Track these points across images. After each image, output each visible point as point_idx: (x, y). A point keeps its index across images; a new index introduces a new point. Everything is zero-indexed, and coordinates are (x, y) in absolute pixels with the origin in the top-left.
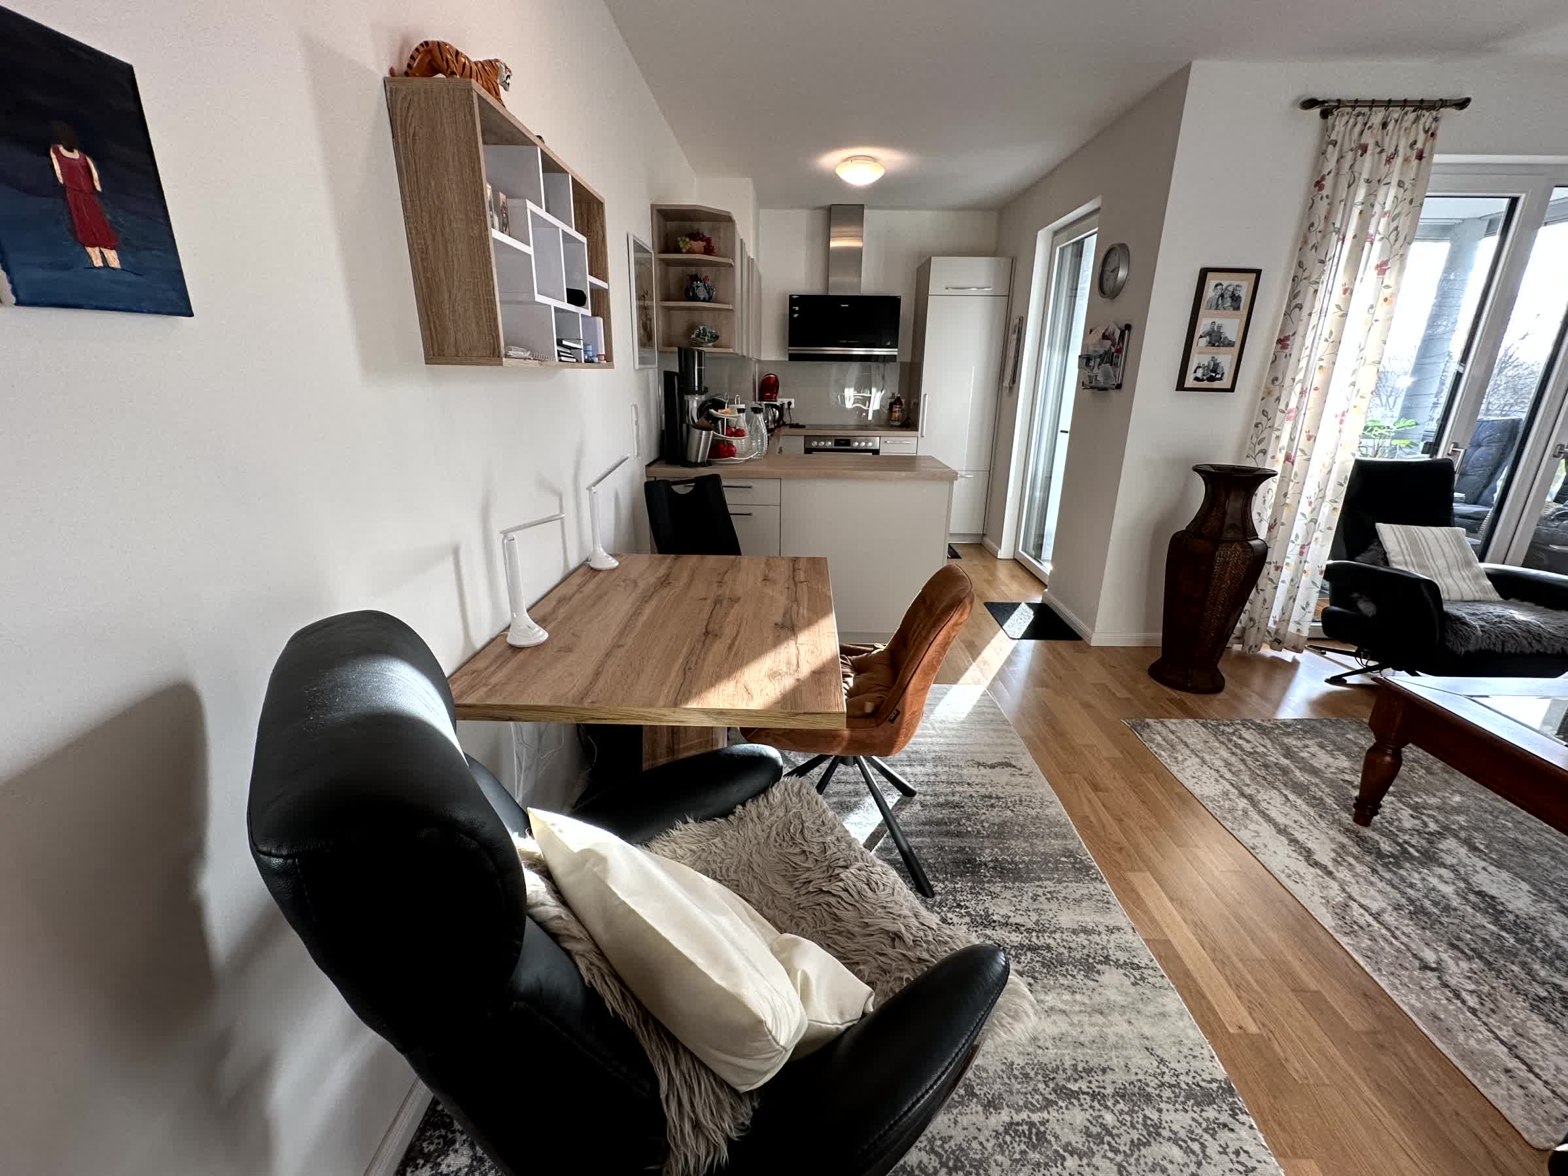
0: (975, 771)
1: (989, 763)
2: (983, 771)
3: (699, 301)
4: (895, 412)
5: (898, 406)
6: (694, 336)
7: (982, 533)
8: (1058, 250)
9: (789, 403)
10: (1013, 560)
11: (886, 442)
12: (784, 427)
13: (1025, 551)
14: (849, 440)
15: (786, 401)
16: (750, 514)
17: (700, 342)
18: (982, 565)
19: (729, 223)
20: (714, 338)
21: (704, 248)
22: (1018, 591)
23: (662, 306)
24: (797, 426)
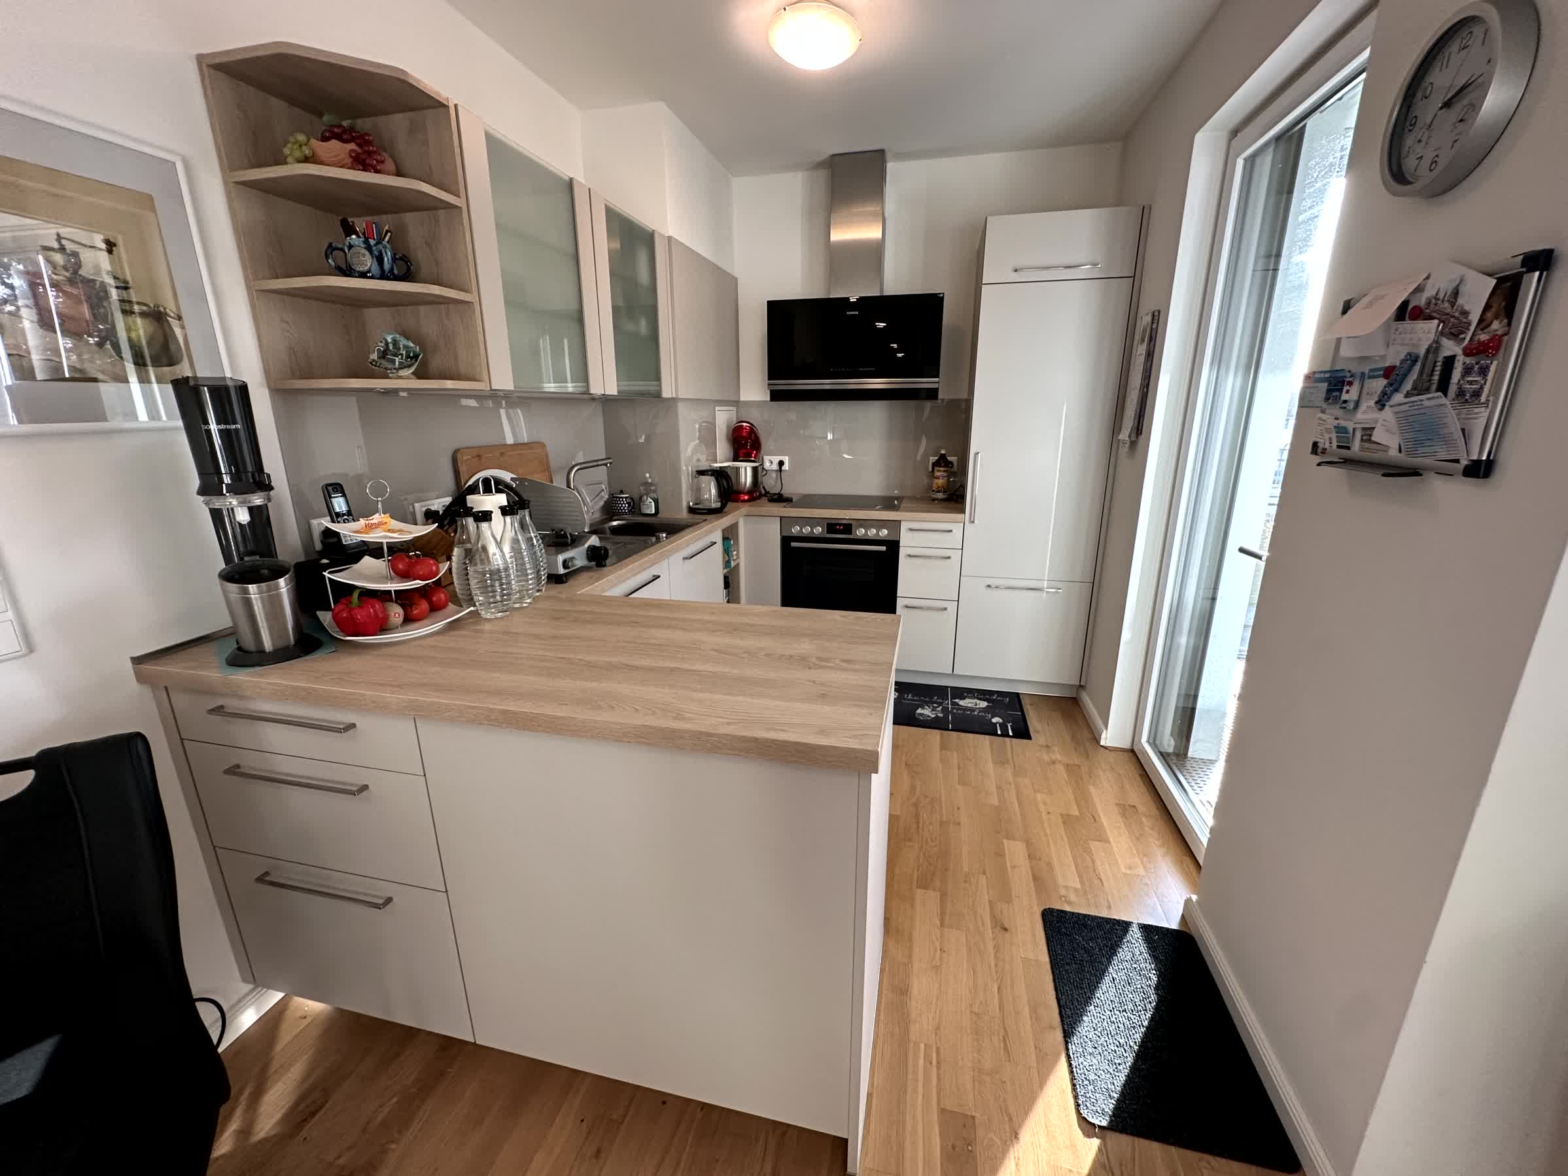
3: (356, 277)
4: (938, 478)
5: (942, 469)
6: (374, 356)
7: (1078, 683)
8: (1240, 163)
9: (781, 463)
10: (1130, 754)
11: (911, 530)
12: (759, 501)
13: (1153, 742)
14: (851, 525)
15: (776, 459)
16: (365, 788)
17: (385, 368)
18: (1068, 765)
19: (441, 110)
20: (411, 358)
21: (351, 156)
22: (1130, 868)
23: (263, 291)
24: (779, 499)
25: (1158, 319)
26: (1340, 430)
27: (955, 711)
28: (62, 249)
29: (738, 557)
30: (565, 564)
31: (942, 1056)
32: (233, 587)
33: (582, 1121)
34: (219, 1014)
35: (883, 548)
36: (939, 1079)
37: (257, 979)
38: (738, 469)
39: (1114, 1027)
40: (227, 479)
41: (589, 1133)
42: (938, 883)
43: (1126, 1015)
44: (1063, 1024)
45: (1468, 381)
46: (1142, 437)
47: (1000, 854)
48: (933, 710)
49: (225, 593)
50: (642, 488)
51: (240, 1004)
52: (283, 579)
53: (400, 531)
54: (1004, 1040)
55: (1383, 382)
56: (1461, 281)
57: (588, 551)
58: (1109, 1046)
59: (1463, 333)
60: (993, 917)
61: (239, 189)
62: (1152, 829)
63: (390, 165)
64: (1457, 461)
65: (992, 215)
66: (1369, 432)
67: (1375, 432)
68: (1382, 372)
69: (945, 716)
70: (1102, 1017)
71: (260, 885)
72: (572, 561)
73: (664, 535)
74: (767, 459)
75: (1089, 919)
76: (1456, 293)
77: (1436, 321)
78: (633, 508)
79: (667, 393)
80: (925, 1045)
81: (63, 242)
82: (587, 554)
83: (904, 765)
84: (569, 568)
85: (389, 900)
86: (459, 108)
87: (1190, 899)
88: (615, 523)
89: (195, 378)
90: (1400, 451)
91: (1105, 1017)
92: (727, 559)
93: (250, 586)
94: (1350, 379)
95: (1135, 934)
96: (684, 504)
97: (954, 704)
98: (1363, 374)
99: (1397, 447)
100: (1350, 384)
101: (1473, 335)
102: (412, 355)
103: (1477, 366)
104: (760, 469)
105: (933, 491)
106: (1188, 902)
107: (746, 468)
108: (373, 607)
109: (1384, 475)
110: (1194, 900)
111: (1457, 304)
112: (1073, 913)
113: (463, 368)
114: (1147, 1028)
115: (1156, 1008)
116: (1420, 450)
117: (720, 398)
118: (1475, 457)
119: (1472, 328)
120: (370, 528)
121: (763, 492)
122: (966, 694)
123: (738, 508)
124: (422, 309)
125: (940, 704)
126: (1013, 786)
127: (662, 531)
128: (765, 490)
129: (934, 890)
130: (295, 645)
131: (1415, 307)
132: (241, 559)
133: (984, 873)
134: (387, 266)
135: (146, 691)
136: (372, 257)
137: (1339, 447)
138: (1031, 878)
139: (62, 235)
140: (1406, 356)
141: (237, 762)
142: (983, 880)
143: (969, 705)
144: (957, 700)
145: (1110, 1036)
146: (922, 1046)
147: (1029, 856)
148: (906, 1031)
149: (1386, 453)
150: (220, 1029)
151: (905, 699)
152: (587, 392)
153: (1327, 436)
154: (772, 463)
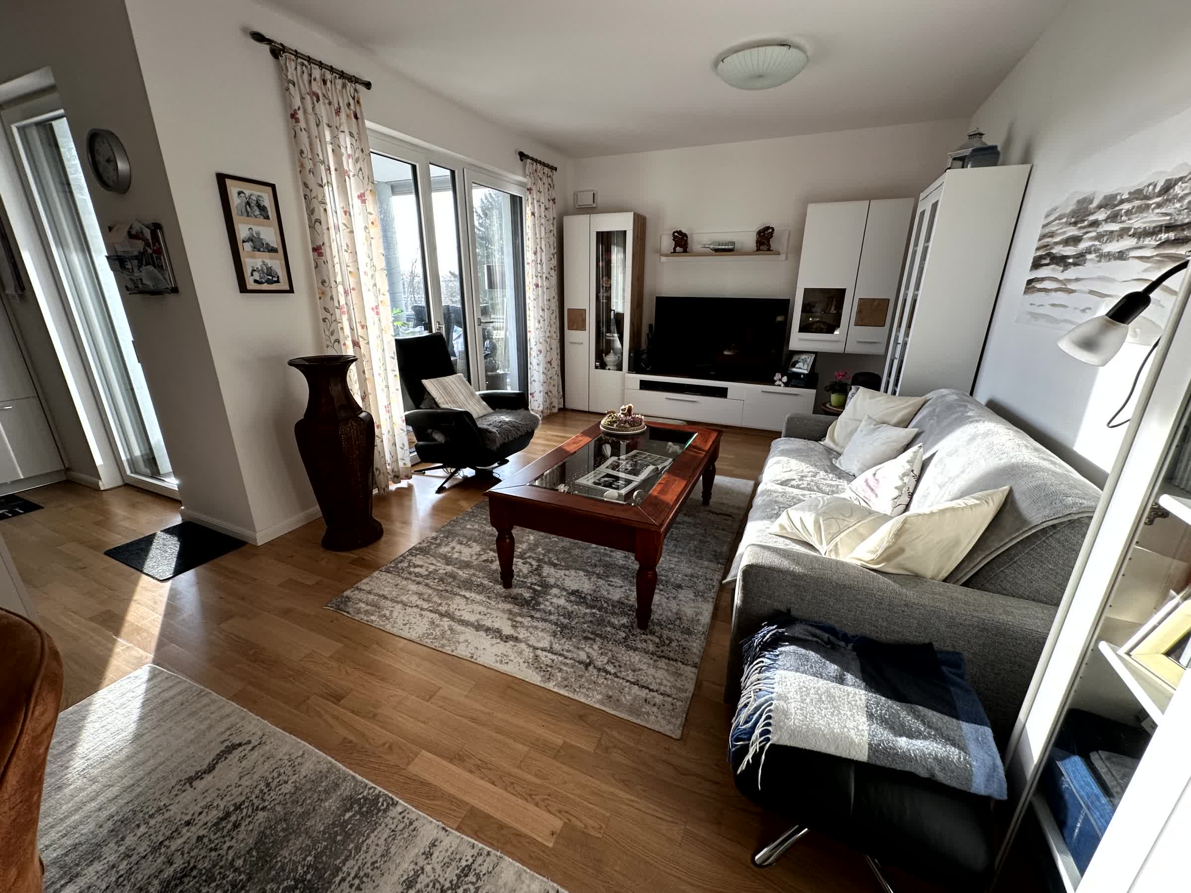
0: (189, 794)
1: (205, 767)
2: (200, 785)
7: (63, 468)
8: (14, 128)
10: (127, 486)
64: (168, 288)
68: (134, 257)
75: (133, 542)
77: (141, 241)
90: (153, 287)
100: (126, 261)
101: (153, 247)
109: (152, 295)
112: (123, 545)
116: (157, 286)
118: (171, 286)
131: (133, 234)
137: (135, 287)
140: (139, 252)
149: (150, 288)
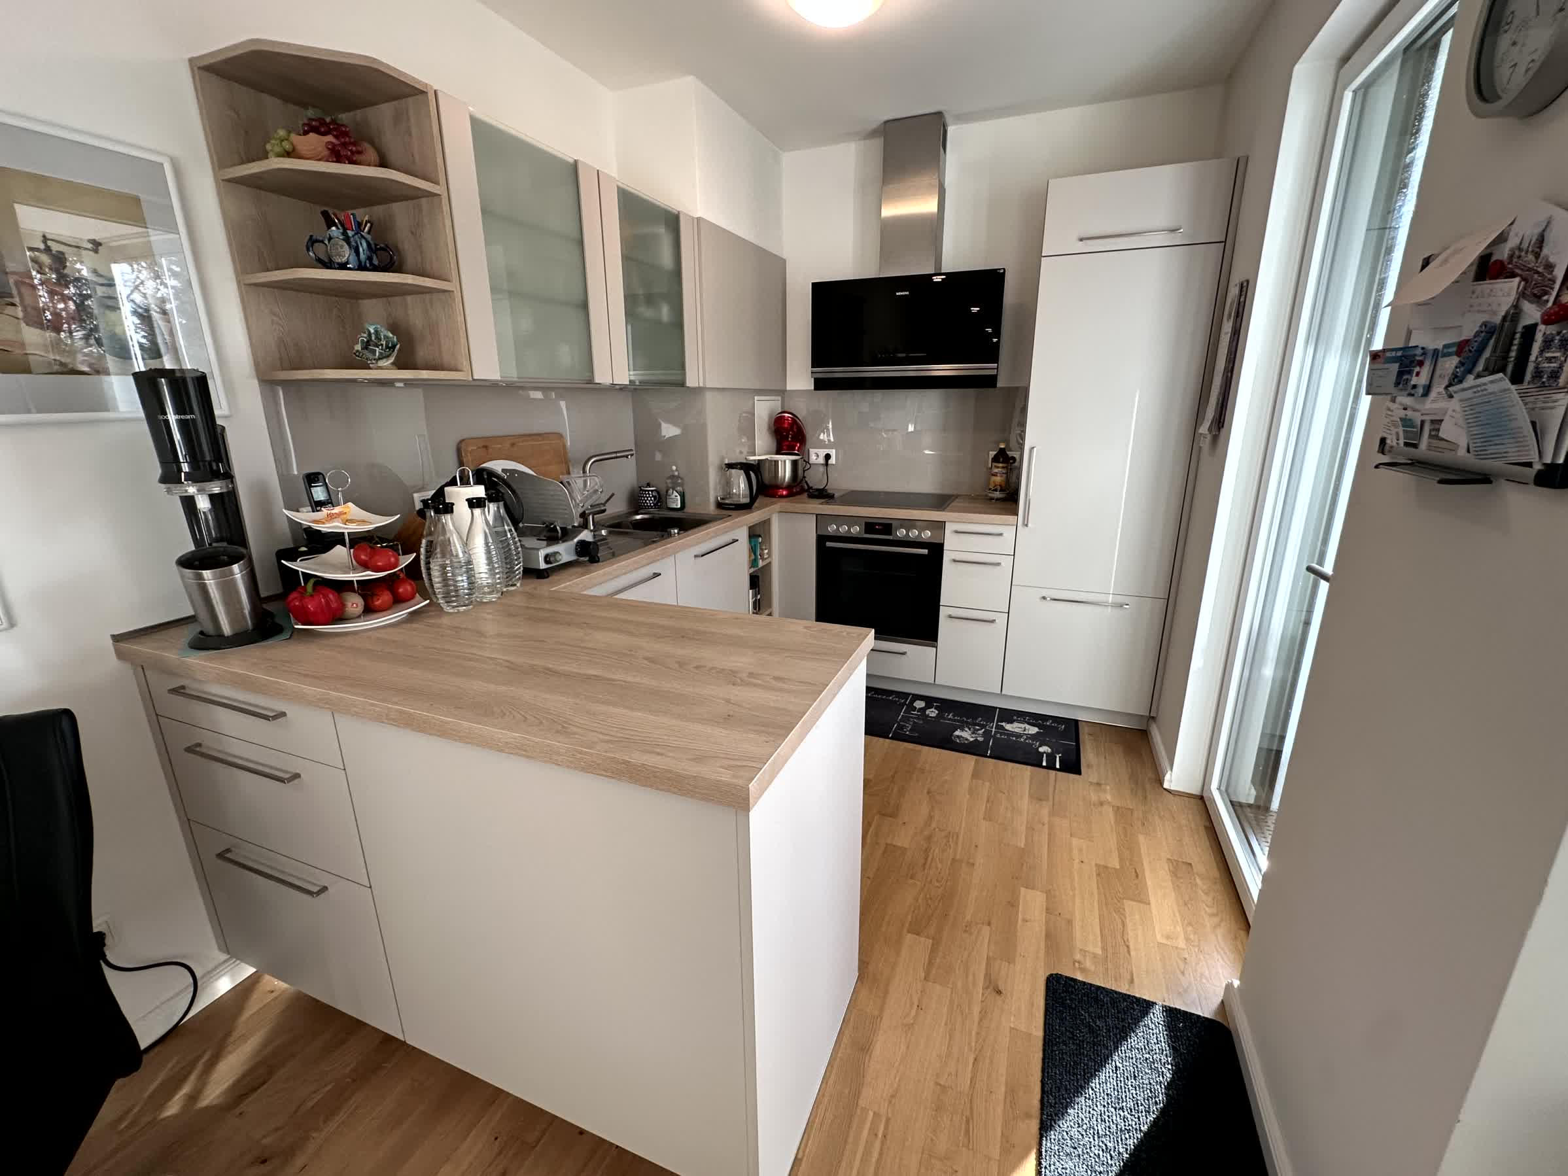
3: (335, 269)
4: (995, 475)
5: (1001, 465)
6: (358, 347)
7: (1148, 714)
8: (1348, 96)
9: (828, 457)
10: (1200, 802)
11: (957, 532)
12: (798, 497)
13: (1226, 791)
14: (890, 525)
15: (822, 453)
16: (297, 776)
17: (367, 359)
18: (1118, 807)
19: (420, 97)
20: (390, 348)
21: (329, 149)
22: (1168, 937)
23: (250, 285)
24: (823, 495)
25: (1246, 289)
26: (1407, 422)
27: (998, 736)
28: (48, 250)
29: (769, 554)
30: (547, 559)
31: (890, 1129)
32: (188, 572)
33: (496, 1139)
34: (191, 980)
35: (925, 551)
36: (881, 1154)
37: (233, 950)
38: (776, 462)
39: (1103, 1126)
40: (185, 468)
41: (500, 1153)
42: (932, 930)
43: (1122, 1114)
44: (1042, 1114)
45: (1547, 358)
46: (1223, 431)
47: (1013, 904)
48: (973, 733)
49: (182, 577)
50: (669, 481)
51: (214, 972)
52: (236, 565)
53: (364, 522)
54: (968, 1122)
55: (1455, 360)
56: (1549, 223)
57: (576, 546)
58: (1093, 1149)
59: (1546, 293)
60: (988, 976)
61: (229, 186)
62: (1206, 894)
63: (371, 154)
64: (1529, 465)
65: (1058, 176)
66: (1437, 426)
67: (1444, 426)
68: (1454, 349)
69: (986, 742)
70: (1092, 1112)
71: (219, 861)
72: (555, 556)
73: (676, 531)
74: (812, 451)
75: (1102, 993)
76: (1541, 241)
77: (1517, 280)
78: (658, 502)
79: (691, 382)
80: (874, 1113)
81: (49, 243)
82: (576, 549)
83: (926, 791)
84: (551, 563)
85: (324, 889)
86: (440, 95)
87: (1232, 983)
88: (639, 517)
89: (182, 370)
90: (1468, 451)
91: (1095, 1113)
92: (753, 557)
93: (204, 572)
94: (1420, 358)
95: (1156, 1017)
96: (712, 499)
97: (998, 727)
98: (1436, 351)
99: (1466, 446)
100: (1421, 364)
101: (1558, 296)
102: (390, 345)
103: (1558, 338)
104: (800, 464)
105: (990, 489)
106: (1229, 987)
107: (785, 461)
108: (325, 597)
109: (1441, 482)
110: (1236, 986)
111: (1542, 255)
112: (1084, 983)
113: (446, 359)
114: (1145, 1134)
115: (1163, 1112)
116: (1492, 450)
117: (757, 387)
118: (1548, 461)
119: (1557, 286)
120: (331, 517)
121: (806, 487)
122: (1015, 718)
123: (773, 503)
124: (409, 298)
125: (982, 726)
126: (1046, 826)
127: (674, 527)
128: (807, 484)
129: (928, 937)
130: (253, 630)
131: (1496, 261)
132: (210, 544)
133: (989, 924)
134: (363, 257)
135: (126, 669)
136: (350, 248)
137: (1406, 444)
138: (1044, 933)
139: (48, 236)
140: (1481, 326)
141: (199, 741)
142: (986, 930)
143: (1017, 730)
144: (1003, 724)
145: (1096, 1136)
146: (871, 1114)
147: (1047, 909)
148: (857, 1095)
149: (1454, 452)
150: (192, 994)
151: (945, 719)
152: (591, 381)
153: (1394, 431)
154: (818, 456)
